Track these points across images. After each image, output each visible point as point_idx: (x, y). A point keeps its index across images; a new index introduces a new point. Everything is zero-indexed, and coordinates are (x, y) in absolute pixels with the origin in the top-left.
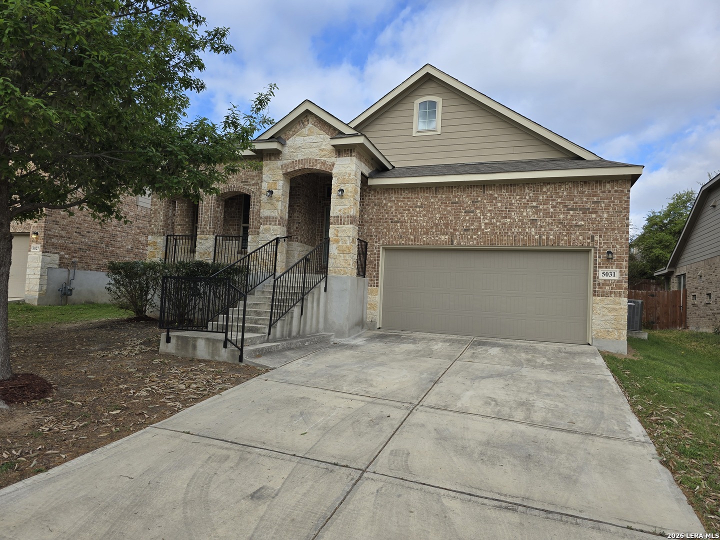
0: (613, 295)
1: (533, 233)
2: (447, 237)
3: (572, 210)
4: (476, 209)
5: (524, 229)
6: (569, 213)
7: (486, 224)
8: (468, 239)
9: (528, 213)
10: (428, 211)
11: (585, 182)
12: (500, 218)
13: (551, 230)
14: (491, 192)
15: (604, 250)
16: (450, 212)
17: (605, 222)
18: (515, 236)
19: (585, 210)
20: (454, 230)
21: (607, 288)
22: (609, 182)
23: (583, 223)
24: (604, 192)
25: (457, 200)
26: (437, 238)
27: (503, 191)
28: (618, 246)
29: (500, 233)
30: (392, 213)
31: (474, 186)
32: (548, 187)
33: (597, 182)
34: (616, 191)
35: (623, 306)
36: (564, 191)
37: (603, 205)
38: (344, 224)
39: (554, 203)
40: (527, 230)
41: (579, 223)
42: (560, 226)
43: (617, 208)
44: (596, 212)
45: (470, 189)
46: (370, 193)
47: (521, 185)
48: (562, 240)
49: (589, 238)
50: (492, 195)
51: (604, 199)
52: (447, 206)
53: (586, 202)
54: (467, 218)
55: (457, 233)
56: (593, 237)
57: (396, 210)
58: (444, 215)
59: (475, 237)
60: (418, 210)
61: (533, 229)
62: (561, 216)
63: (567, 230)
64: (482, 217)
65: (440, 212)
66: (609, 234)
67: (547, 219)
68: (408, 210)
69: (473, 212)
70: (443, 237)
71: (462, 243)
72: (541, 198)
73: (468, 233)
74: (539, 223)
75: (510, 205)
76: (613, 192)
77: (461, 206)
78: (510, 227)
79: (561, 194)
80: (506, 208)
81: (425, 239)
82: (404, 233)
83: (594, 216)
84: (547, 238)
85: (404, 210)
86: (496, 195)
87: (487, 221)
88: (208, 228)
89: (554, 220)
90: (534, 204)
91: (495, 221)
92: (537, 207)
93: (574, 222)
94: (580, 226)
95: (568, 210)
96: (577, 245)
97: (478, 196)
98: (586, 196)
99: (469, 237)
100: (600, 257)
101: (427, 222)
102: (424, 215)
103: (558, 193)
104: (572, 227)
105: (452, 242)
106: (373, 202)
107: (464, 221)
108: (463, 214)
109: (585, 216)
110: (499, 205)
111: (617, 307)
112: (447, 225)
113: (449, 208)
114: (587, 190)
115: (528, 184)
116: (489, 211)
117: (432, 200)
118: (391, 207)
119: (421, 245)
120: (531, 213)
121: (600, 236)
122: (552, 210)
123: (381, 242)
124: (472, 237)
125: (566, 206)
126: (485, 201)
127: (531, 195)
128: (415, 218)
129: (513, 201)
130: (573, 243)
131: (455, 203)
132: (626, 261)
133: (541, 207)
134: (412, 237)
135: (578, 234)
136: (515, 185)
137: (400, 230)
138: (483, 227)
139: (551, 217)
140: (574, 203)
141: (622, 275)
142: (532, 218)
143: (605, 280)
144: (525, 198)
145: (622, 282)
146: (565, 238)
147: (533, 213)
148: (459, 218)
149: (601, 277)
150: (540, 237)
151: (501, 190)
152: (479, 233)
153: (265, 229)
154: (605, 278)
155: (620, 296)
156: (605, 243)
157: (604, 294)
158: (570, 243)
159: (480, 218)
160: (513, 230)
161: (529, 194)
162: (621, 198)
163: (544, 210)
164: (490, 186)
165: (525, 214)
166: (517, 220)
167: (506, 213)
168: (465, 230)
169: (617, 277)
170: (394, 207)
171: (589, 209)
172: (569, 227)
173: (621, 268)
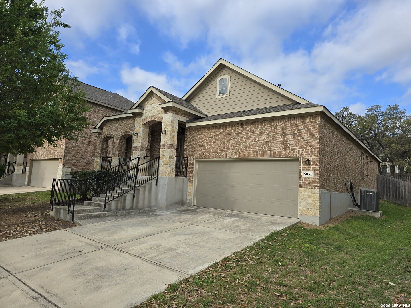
0: (310, 187)
1: (267, 150)
2: (224, 154)
3: (287, 135)
4: (238, 137)
5: (262, 148)
6: (286, 137)
7: (243, 145)
8: (234, 154)
9: (264, 138)
10: (216, 140)
11: (294, 118)
12: (250, 142)
13: (276, 147)
14: (245, 127)
15: (305, 159)
16: (226, 140)
17: (305, 142)
18: (258, 152)
19: (295, 135)
20: (228, 150)
21: (307, 182)
22: (307, 117)
23: (293, 143)
24: (305, 123)
25: (229, 132)
26: (220, 154)
27: (252, 126)
28: (313, 156)
29: (250, 150)
30: (199, 141)
31: (237, 124)
32: (275, 122)
33: (301, 117)
34: (311, 122)
35: (316, 194)
36: (283, 124)
37: (304, 131)
38: (166, 149)
39: (278, 132)
40: (264, 148)
41: (291, 143)
42: (281, 145)
43: (313, 133)
44: (301, 136)
45: (235, 126)
46: (190, 131)
47: (261, 122)
48: (282, 153)
49: (296, 152)
50: (246, 129)
51: (305, 127)
52: (224, 136)
53: (295, 130)
54: (234, 142)
55: (229, 151)
56: (299, 151)
57: (201, 140)
58: (223, 141)
59: (237, 153)
60: (211, 139)
61: (267, 147)
62: (282, 139)
63: (285, 147)
64: (241, 142)
65: (221, 140)
66: (308, 149)
67: (274, 141)
68: (207, 139)
69: (237, 139)
70: (222, 154)
71: (231, 157)
72: (271, 129)
73: (234, 151)
74: (270, 144)
75: (255, 134)
76: (310, 123)
77: (231, 136)
78: (255, 147)
79: (281, 126)
80: (253, 136)
81: (214, 155)
82: (204, 152)
83: (299, 138)
84: (274, 153)
85: (205, 139)
86: (248, 129)
87: (243, 144)
88: (116, 153)
89: (278, 142)
90: (267, 132)
91: (247, 143)
92: (269, 134)
93: (289, 142)
94: (291, 145)
95: (285, 135)
96: (290, 156)
97: (239, 130)
98: (295, 126)
99: (235, 153)
100: (303, 163)
101: (215, 146)
102: (214, 142)
103: (280, 125)
104: (287, 145)
105: (227, 156)
106: (191, 136)
107: (232, 144)
108: (232, 140)
109: (294, 138)
110: (250, 134)
111: (313, 195)
112: (224, 147)
113: (225, 137)
114: (295, 123)
115: (264, 121)
116: (245, 138)
117: (218, 133)
118: (199, 138)
119: (212, 159)
120: (265, 138)
121: (303, 150)
122: (276, 135)
123: (194, 157)
124: (236, 153)
125: (284, 133)
126: (243, 133)
127: (266, 127)
128: (210, 144)
129: (257, 131)
130: (288, 155)
131: (229, 134)
132: (318, 165)
133: (271, 134)
134: (208, 154)
135: (291, 149)
136: (257, 122)
137: (203, 150)
138: (242, 147)
139: (276, 140)
140: (289, 131)
141: (315, 174)
142: (266, 141)
143: (306, 178)
144: (263, 129)
145: (316, 178)
146: (284, 152)
147: (267, 138)
148: (230, 143)
149: (304, 176)
150: (270, 152)
151: (250, 125)
152: (240, 151)
153: (135, 153)
154: (306, 176)
155: (315, 188)
156: (306, 155)
157: (305, 187)
158: (286, 155)
159: (240, 142)
160: (256, 148)
161: (264, 126)
162: (315, 126)
163: (273, 136)
164: (245, 123)
165: (262, 139)
166: (258, 142)
167: (252, 139)
168: (233, 149)
169: (312, 176)
170: (200, 138)
171: (296, 134)
172: (286, 145)
173: (315, 170)
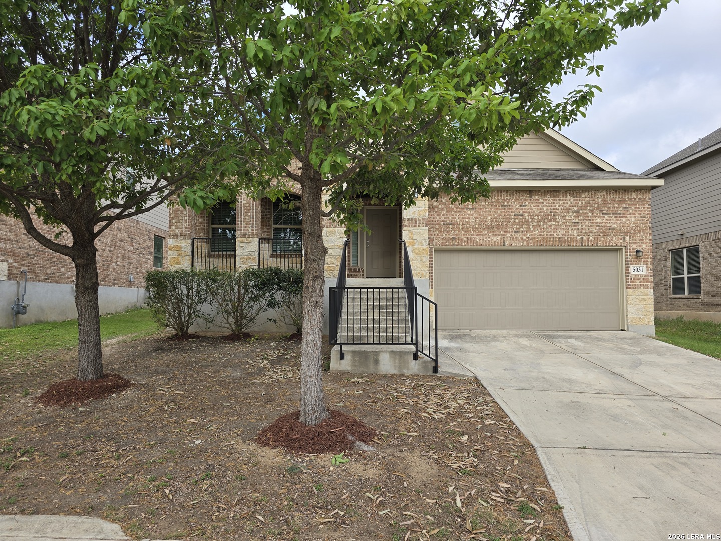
0: (642, 287)
1: (576, 235)
2: (499, 239)
3: (606, 214)
4: (524, 212)
5: (568, 232)
6: (604, 217)
7: (534, 226)
8: (518, 240)
9: (570, 217)
10: (479, 214)
11: (616, 191)
12: (546, 221)
13: (591, 232)
14: (537, 197)
15: (634, 249)
16: (500, 215)
17: (633, 225)
18: (560, 238)
19: (617, 215)
20: (506, 232)
21: (638, 281)
22: (634, 192)
23: (616, 226)
24: (631, 200)
25: (506, 204)
26: (490, 240)
27: (548, 196)
28: (644, 246)
29: (547, 235)
30: (443, 215)
31: (522, 191)
32: (586, 194)
33: (625, 191)
34: (640, 199)
35: (650, 297)
36: (599, 198)
37: (631, 211)
38: (419, 226)
39: (592, 209)
40: (571, 232)
41: (613, 226)
42: (597, 228)
43: (642, 214)
44: (626, 217)
45: (518, 194)
47: (563, 191)
48: (600, 241)
49: (621, 239)
50: (538, 200)
51: (631, 206)
52: (497, 209)
53: (618, 208)
54: (517, 221)
55: (508, 235)
56: (624, 238)
57: (447, 212)
58: (495, 217)
59: (525, 238)
60: (469, 212)
61: (575, 231)
62: (599, 220)
63: (604, 232)
64: (530, 220)
65: (490, 215)
66: (637, 236)
67: (587, 223)
68: (460, 212)
69: (521, 215)
70: (495, 239)
71: (513, 245)
72: (580, 203)
73: (519, 235)
74: (580, 226)
75: (554, 209)
76: (637, 200)
77: (510, 209)
78: (556, 229)
79: (597, 200)
80: (551, 212)
81: (478, 241)
82: (456, 235)
83: (624, 220)
84: (588, 239)
85: (455, 212)
86: (541, 200)
87: (535, 224)
88: (250, 230)
89: (593, 223)
90: (575, 209)
91: (542, 224)
92: (578, 212)
93: (609, 225)
94: (613, 229)
95: (603, 214)
96: (612, 245)
97: (525, 200)
98: (617, 203)
99: (520, 238)
100: (630, 255)
101: (479, 225)
102: (476, 218)
103: (594, 200)
104: (607, 229)
105: (504, 243)
107: (514, 223)
108: (513, 217)
109: (617, 220)
110: (545, 209)
111: (646, 297)
112: (498, 227)
113: (499, 211)
114: (617, 198)
115: (569, 190)
116: (536, 215)
117: (482, 203)
118: (442, 209)
119: (474, 246)
120: (573, 217)
121: (630, 238)
122: (590, 214)
123: (434, 244)
124: (522, 239)
125: (601, 211)
126: (532, 206)
127: (572, 200)
128: (467, 220)
129: (557, 206)
130: (609, 244)
131: (505, 206)
132: (651, 258)
133: (581, 212)
134: (465, 239)
135: (612, 235)
136: (558, 191)
137: (453, 232)
138: (532, 230)
139: (590, 220)
140: (608, 209)
141: (648, 270)
142: (574, 221)
143: (635, 275)
144: (567, 203)
145: (649, 275)
146: (603, 239)
147: (575, 217)
148: (509, 221)
149: (632, 272)
150: (582, 238)
151: (546, 195)
152: (528, 235)
153: (330, 233)
154: (636, 273)
155: (648, 288)
156: (634, 243)
157: (636, 287)
158: (606, 243)
159: (528, 221)
160: (558, 232)
161: (570, 199)
162: (644, 205)
163: (584, 214)
164: (536, 192)
165: (567, 218)
166: (561, 223)
167: (551, 217)
168: (515, 232)
169: (645, 272)
170: (445, 209)
171: (620, 214)
172: (605, 230)
173: (647, 264)
